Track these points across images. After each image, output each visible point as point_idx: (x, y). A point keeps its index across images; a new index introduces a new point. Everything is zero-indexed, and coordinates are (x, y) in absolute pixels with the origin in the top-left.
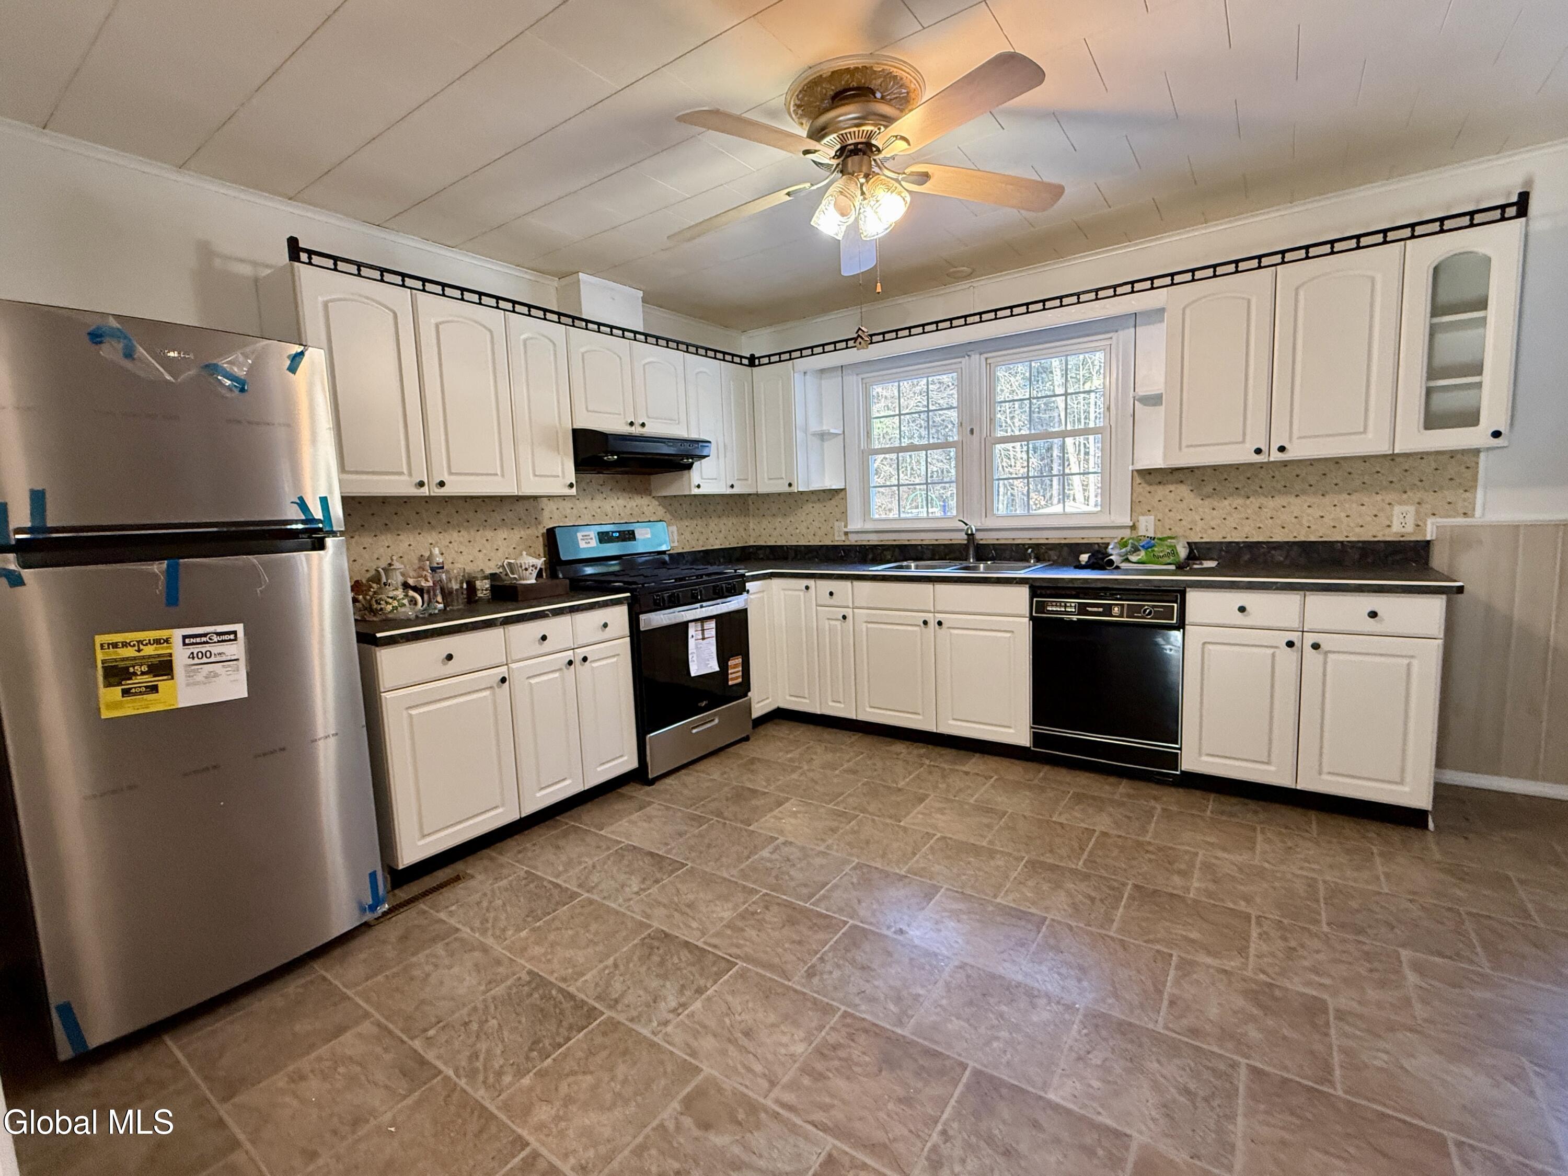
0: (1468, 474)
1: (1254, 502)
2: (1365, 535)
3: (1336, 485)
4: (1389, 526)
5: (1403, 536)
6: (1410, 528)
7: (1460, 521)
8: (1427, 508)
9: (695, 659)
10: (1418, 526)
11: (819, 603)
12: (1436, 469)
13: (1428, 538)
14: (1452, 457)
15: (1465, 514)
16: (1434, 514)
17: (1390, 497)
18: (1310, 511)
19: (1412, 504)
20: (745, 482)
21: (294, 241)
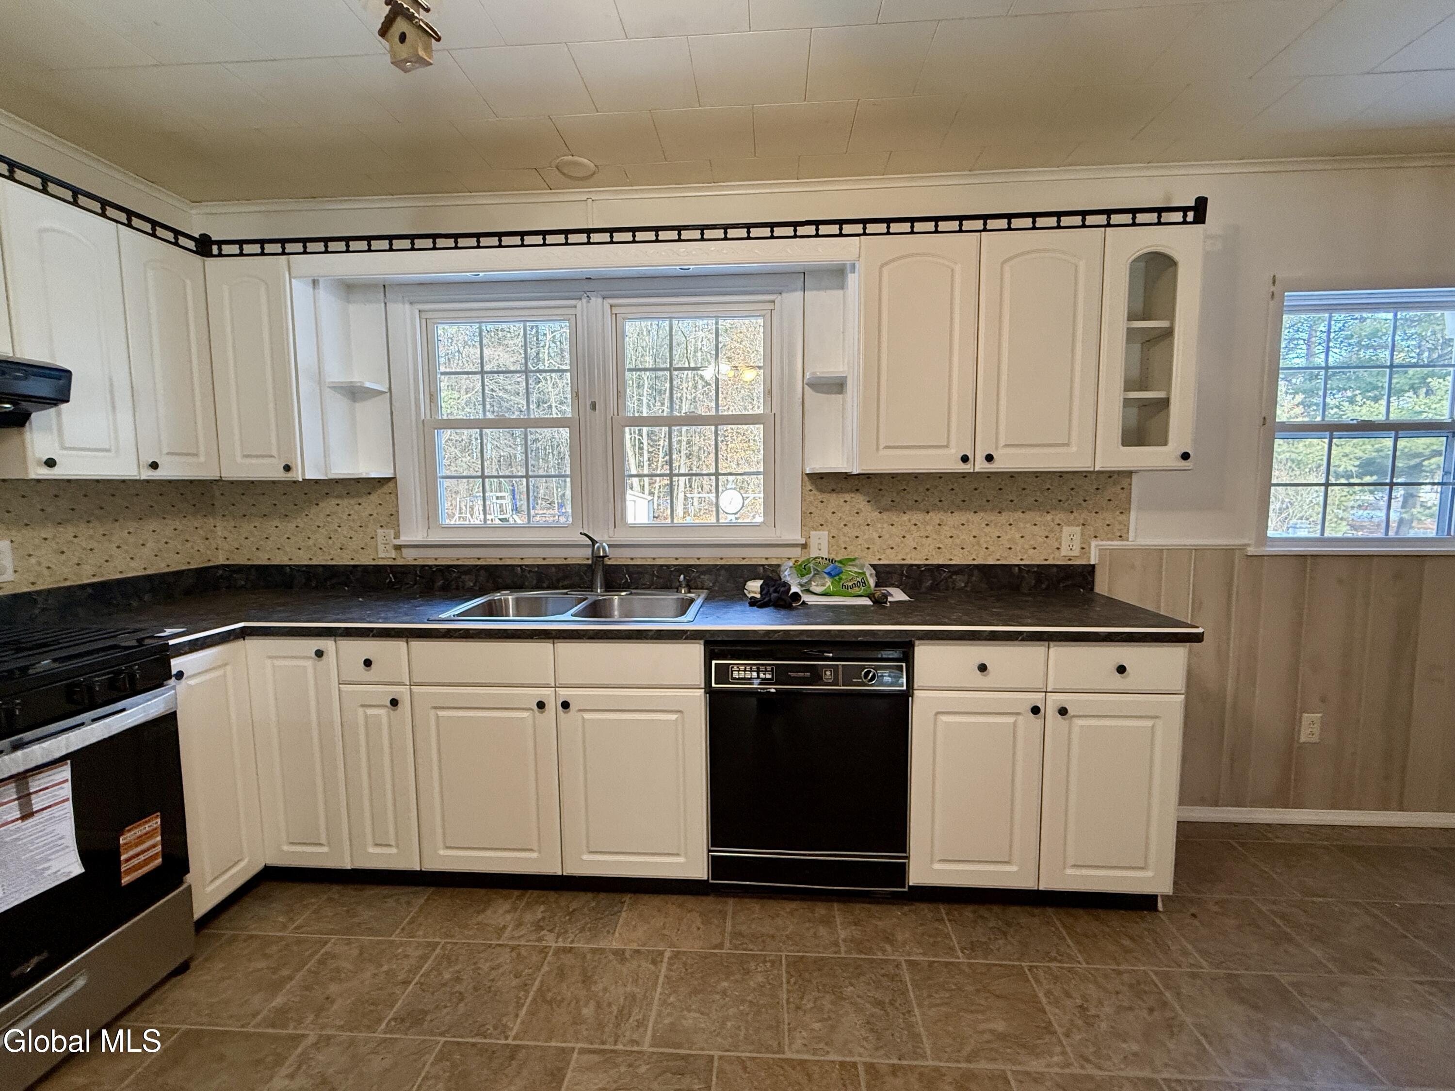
0: (1123, 495)
2: (1038, 558)
3: (1012, 501)
4: (1058, 549)
5: (1070, 560)
6: (1076, 552)
7: (1117, 543)
8: (1090, 531)
10: (1083, 548)
11: (344, 678)
12: (1097, 489)
13: (1092, 563)
14: (1110, 477)
15: (1120, 537)
16: (1096, 537)
17: (1060, 516)
18: (987, 529)
19: (1078, 526)
20: (191, 459)
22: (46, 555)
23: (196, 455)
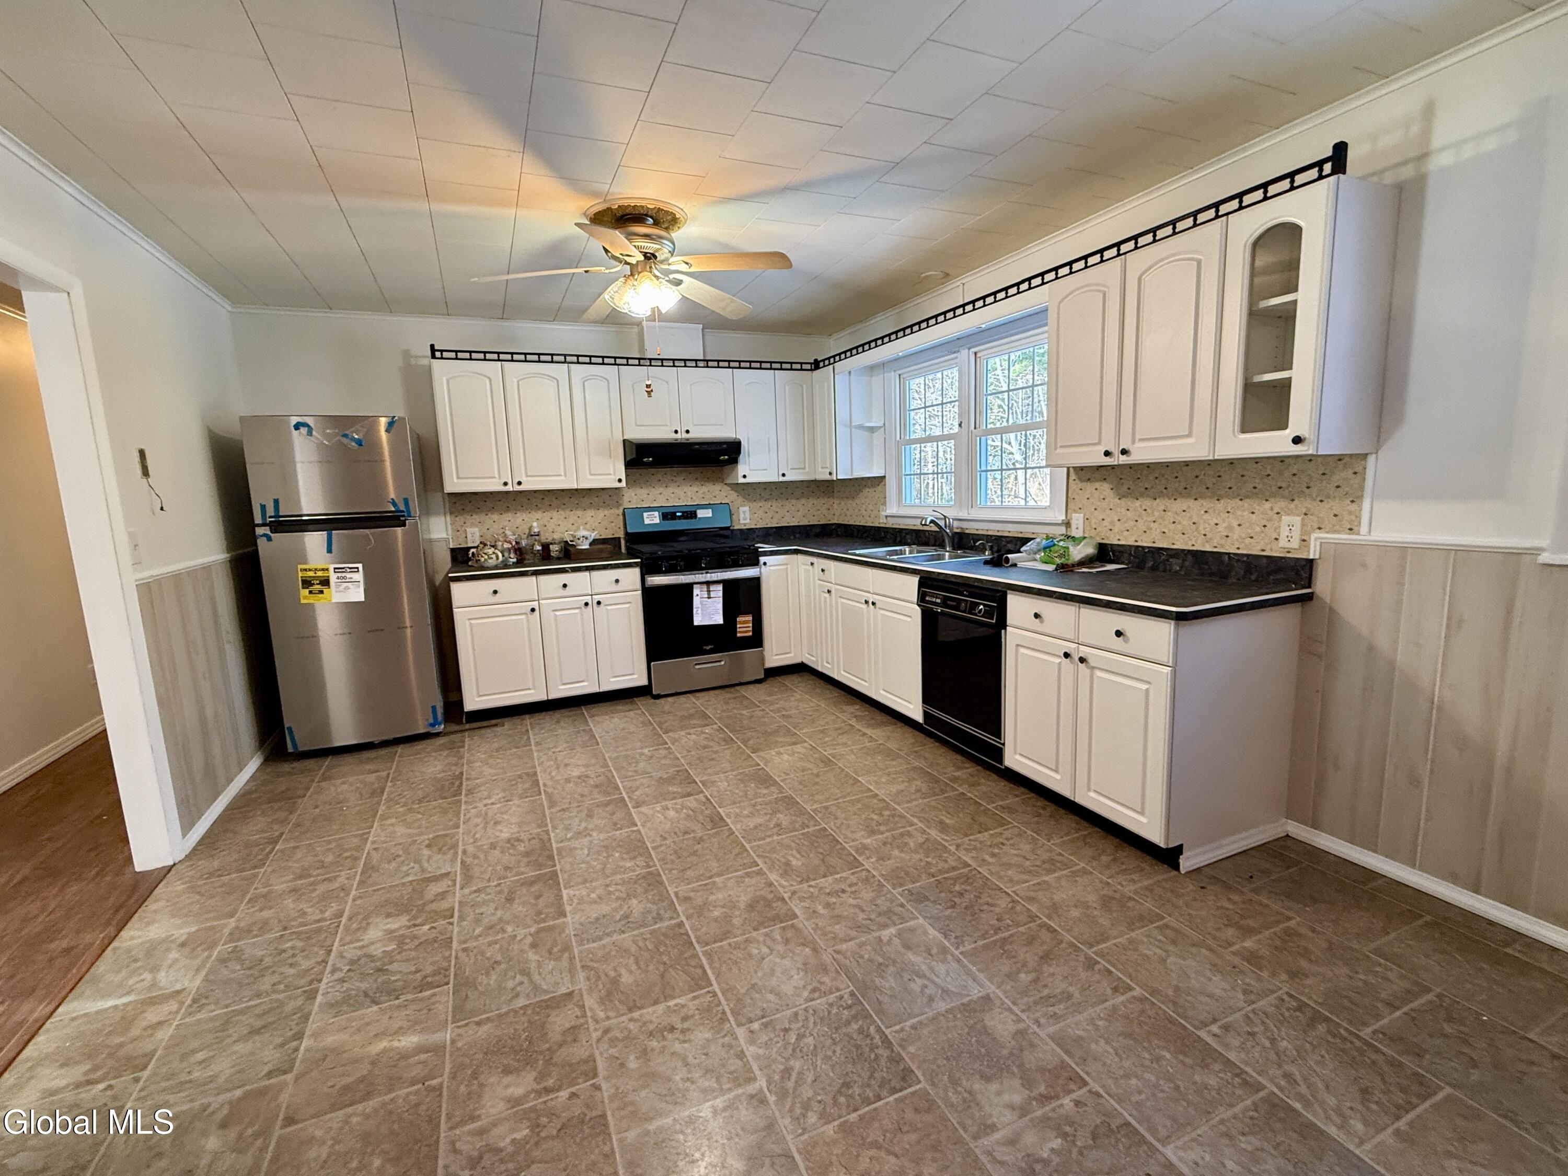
0: (1355, 481)
1: (1161, 504)
2: (1254, 548)
3: (1230, 488)
4: (1276, 539)
5: (1289, 552)
6: (1295, 544)
7: (1344, 537)
8: (1312, 521)
9: (700, 611)
10: (1304, 540)
11: (816, 575)
12: (1324, 474)
13: (1311, 557)
14: (1340, 460)
15: (1351, 529)
16: (1320, 528)
17: (1281, 504)
18: (1206, 516)
19: (1298, 515)
20: (801, 471)
21: (432, 346)
22: (760, 513)
23: (804, 468)
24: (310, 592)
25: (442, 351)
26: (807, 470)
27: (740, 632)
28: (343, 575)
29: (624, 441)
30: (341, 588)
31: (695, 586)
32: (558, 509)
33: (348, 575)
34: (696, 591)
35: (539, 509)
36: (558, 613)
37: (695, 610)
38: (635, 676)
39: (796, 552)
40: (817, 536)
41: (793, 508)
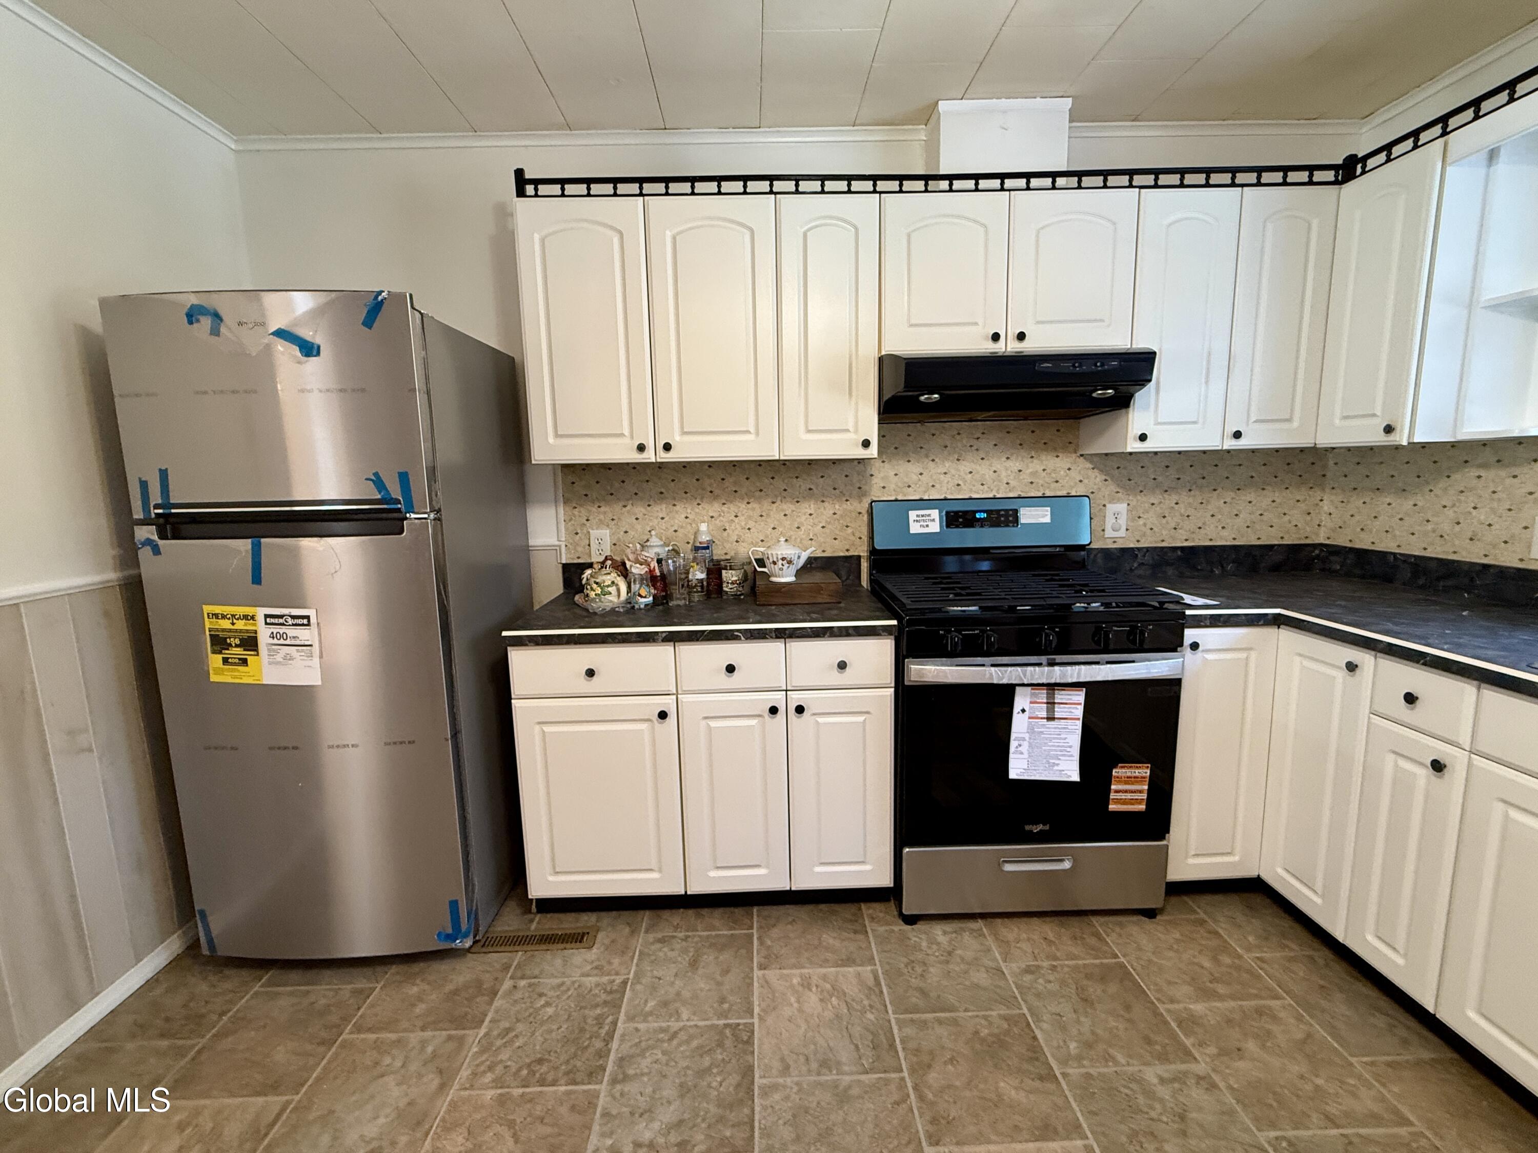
9: (1025, 748)
11: (1376, 708)
20: (1286, 426)
21: (519, 173)
22: (1151, 518)
23: (1290, 421)
24: (225, 661)
25: (536, 182)
26: (1296, 424)
27: (1118, 801)
28: (282, 630)
29: (881, 359)
30: (279, 658)
31: (1018, 690)
32: (749, 497)
33: (291, 632)
34: (1021, 700)
35: (716, 498)
36: (713, 724)
37: (1013, 745)
38: (868, 867)
39: (1277, 621)
40: (1276, 568)
41: (1226, 509)
